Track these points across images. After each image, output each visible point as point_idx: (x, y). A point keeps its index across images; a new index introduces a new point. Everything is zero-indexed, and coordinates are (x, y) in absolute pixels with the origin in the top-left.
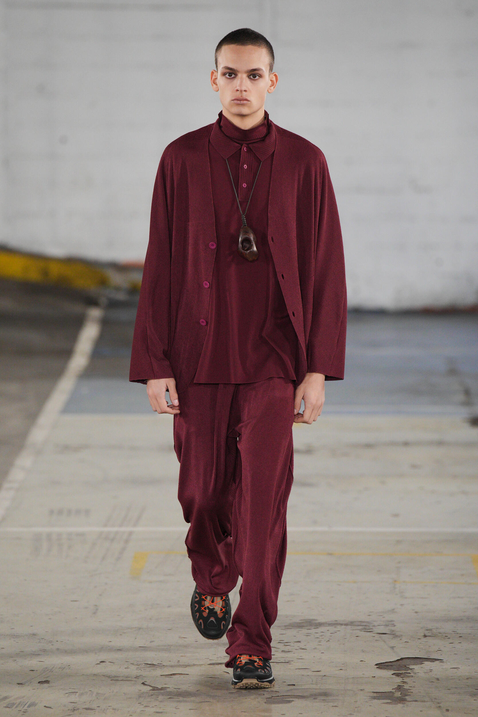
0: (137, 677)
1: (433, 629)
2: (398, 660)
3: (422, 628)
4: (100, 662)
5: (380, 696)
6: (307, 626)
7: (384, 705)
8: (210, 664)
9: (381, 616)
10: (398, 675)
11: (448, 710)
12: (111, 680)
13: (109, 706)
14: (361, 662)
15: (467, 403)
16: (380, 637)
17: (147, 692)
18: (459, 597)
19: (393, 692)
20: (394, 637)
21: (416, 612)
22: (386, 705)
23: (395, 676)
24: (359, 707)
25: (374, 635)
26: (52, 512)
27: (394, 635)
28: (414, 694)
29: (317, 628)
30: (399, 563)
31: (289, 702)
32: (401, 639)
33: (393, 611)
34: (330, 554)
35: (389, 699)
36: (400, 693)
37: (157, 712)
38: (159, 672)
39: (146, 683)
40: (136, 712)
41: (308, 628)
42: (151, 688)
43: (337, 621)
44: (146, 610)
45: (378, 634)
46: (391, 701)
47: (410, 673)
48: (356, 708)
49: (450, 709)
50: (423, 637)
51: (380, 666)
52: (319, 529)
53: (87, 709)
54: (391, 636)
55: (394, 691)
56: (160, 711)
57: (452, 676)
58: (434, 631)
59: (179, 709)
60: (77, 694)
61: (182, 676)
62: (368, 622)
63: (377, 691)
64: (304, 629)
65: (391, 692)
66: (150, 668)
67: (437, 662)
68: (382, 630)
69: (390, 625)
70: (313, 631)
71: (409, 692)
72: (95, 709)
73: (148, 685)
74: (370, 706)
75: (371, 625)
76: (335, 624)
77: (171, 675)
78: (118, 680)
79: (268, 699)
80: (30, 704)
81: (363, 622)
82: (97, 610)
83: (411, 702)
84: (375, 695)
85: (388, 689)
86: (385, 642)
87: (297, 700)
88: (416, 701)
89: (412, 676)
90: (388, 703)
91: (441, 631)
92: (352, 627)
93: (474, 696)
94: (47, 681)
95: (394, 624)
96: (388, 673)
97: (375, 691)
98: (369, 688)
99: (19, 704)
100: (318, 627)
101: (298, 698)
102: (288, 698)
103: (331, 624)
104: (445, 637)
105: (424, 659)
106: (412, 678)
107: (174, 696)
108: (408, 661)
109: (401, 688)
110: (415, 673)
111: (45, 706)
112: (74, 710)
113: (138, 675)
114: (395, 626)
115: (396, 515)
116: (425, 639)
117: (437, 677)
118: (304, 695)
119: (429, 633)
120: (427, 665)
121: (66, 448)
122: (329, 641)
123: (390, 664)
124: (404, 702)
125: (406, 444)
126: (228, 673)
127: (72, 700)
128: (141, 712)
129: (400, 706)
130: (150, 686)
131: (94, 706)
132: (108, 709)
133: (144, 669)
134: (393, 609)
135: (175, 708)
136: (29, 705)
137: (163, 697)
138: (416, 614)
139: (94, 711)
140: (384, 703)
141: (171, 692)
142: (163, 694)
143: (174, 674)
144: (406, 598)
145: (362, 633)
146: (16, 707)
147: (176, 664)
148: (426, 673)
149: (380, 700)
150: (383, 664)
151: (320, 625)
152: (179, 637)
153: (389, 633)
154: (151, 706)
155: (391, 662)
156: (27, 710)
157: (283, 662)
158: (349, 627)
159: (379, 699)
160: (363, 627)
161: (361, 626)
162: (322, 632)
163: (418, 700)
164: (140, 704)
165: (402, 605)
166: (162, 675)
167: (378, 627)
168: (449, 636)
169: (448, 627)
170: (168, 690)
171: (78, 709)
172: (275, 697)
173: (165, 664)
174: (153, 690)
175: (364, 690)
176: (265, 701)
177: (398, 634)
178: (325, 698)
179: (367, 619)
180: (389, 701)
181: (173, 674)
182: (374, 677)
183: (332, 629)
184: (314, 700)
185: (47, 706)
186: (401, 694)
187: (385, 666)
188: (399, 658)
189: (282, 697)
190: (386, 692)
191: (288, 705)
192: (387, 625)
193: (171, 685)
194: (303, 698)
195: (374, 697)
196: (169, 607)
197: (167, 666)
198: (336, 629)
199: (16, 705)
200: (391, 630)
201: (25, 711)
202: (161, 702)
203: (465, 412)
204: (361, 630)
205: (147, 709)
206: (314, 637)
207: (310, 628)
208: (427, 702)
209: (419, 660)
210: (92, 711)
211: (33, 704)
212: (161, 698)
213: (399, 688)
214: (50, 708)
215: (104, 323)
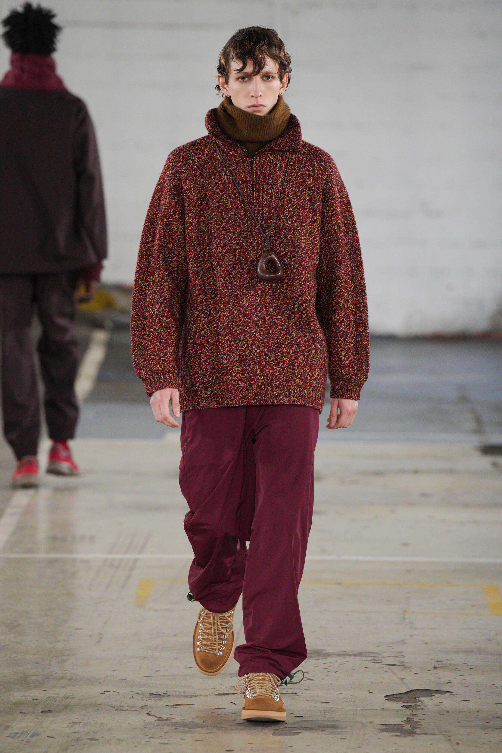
0: (142, 707)
1: (443, 661)
2: (408, 692)
3: (432, 659)
4: (104, 692)
5: (389, 728)
6: (314, 657)
7: (393, 737)
8: (216, 695)
9: (391, 647)
10: (407, 707)
11: (458, 744)
12: (116, 710)
13: (113, 737)
14: (370, 694)
15: (479, 431)
16: (389, 669)
17: (152, 723)
18: (469, 629)
19: (403, 725)
20: (404, 669)
21: (426, 643)
22: (395, 738)
23: (404, 708)
24: (368, 739)
25: (383, 666)
26: (55, 539)
27: (404, 667)
28: (424, 727)
29: (326, 659)
30: (409, 593)
31: (297, 734)
32: (410, 671)
33: (403, 642)
34: (339, 583)
35: (398, 732)
36: (410, 725)
37: (162, 743)
38: (164, 702)
39: (151, 713)
40: (140, 743)
41: (316, 658)
42: (156, 719)
43: (345, 651)
44: (151, 639)
45: (387, 666)
46: (401, 734)
47: (420, 706)
48: (365, 740)
49: (460, 742)
50: (433, 669)
51: (389, 698)
52: (327, 557)
53: (91, 739)
54: (401, 668)
55: (403, 723)
56: (166, 742)
57: (462, 709)
58: (444, 662)
59: (184, 740)
60: (81, 724)
61: (188, 706)
62: (377, 653)
63: (386, 724)
64: (312, 659)
65: (401, 724)
66: (156, 698)
67: (447, 694)
68: (391, 661)
69: (400, 657)
70: (321, 662)
71: (419, 725)
72: (98, 740)
73: (153, 716)
74: (379, 738)
75: (381, 656)
76: (344, 654)
77: (177, 705)
78: (122, 710)
79: (275, 731)
80: (33, 733)
81: (373, 653)
82: (101, 638)
83: (421, 735)
84: (384, 727)
85: (397, 721)
86: (393, 672)
87: (304, 732)
88: (426, 734)
89: (422, 709)
90: (397, 736)
91: (452, 662)
92: (361, 658)
93: (485, 729)
94: (50, 710)
95: (403, 655)
96: (397, 705)
97: (384, 724)
98: (379, 721)
99: (22, 734)
100: (326, 657)
101: (306, 730)
102: (295, 730)
103: (340, 654)
104: (456, 669)
105: (434, 691)
106: (422, 711)
107: (179, 727)
108: (418, 693)
109: (411, 721)
110: (425, 706)
111: (48, 736)
112: (78, 740)
113: (144, 705)
114: (404, 657)
115: (406, 545)
116: (435, 671)
117: (448, 709)
118: (312, 727)
119: (439, 664)
120: (437, 698)
122: (337, 672)
123: (399, 696)
124: (413, 735)
125: (416, 472)
126: (235, 703)
127: (77, 730)
128: (146, 743)
129: (409, 738)
130: (155, 716)
131: (98, 736)
132: (112, 739)
133: (149, 699)
134: (403, 641)
135: (181, 739)
136: (32, 735)
137: (168, 728)
138: (426, 645)
139: (98, 741)
140: (393, 736)
141: (177, 723)
142: (168, 725)
144: (416, 629)
145: (372, 665)
146: (19, 737)
147: (182, 694)
148: (436, 705)
149: (390, 733)
150: (392, 696)
151: (329, 655)
152: (185, 667)
153: (399, 664)
154: (156, 737)
155: (400, 694)
156: (29, 740)
157: (291, 693)
158: (358, 658)
159: (388, 732)
160: (372, 658)
161: (370, 657)
162: (330, 663)
163: (428, 733)
164: (144, 735)
165: (411, 636)
166: (167, 706)
167: (387, 658)
168: (459, 668)
169: (458, 659)
170: (174, 720)
171: (82, 739)
172: (283, 729)
173: (170, 694)
174: (159, 720)
175: (373, 722)
176: (273, 732)
177: (407, 665)
178: (334, 730)
179: (376, 650)
180: (399, 734)
181: (179, 704)
182: (384, 709)
183: (340, 660)
184: (322, 732)
185: (50, 736)
186: (410, 727)
187: (394, 697)
188: (409, 690)
189: (290, 728)
190: (395, 725)
191: (297, 737)
192: (396, 657)
193: (177, 715)
194: (311, 730)
195: (384, 729)
196: (175, 636)
197: (172, 696)
198: (345, 660)
199: (18, 735)
200: (401, 661)
201: (27, 741)
202: (166, 733)
203: (476, 440)
204: (370, 661)
205: (151, 740)
206: (323, 668)
207: (317, 658)
208: (437, 735)
209: (428, 692)
210: (96, 742)
211: (35, 734)
212: (166, 729)
213: (409, 720)
214: (54, 738)
215: (110, 346)
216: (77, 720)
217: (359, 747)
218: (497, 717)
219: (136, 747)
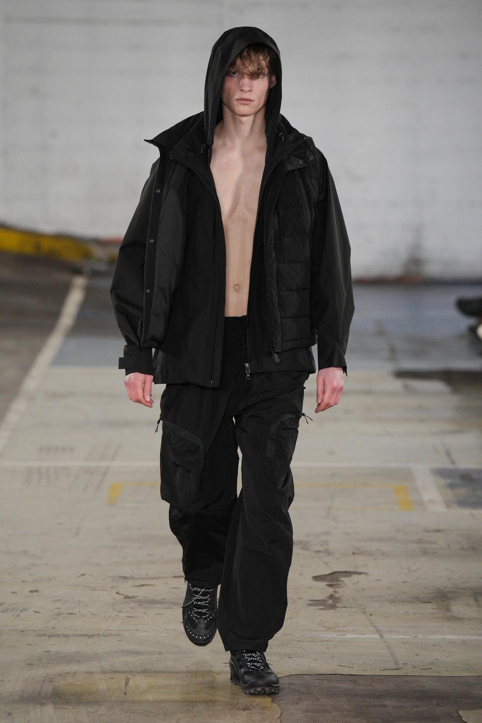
0: (112, 588)
1: (360, 548)
2: (331, 574)
3: (351, 547)
4: (81, 575)
5: (315, 603)
8: (173, 577)
9: (318, 536)
10: (330, 586)
11: (371, 615)
12: (90, 590)
13: (88, 612)
15: (392, 359)
16: (316, 555)
17: (120, 600)
18: (382, 521)
21: (347, 534)
23: (328, 587)
24: (297, 612)
25: (311, 553)
26: (41, 449)
27: (328, 553)
28: (343, 601)
30: (333, 492)
32: (333, 556)
33: (327, 533)
37: (129, 617)
38: (130, 583)
39: (120, 593)
40: (111, 616)
42: (124, 597)
44: (120, 531)
45: (315, 552)
46: (325, 607)
48: (295, 613)
49: (373, 614)
50: (352, 554)
51: (316, 578)
53: (70, 614)
54: (326, 554)
55: (327, 599)
56: (131, 616)
57: (375, 587)
58: (362, 549)
59: (147, 614)
60: (62, 601)
61: (150, 587)
62: (306, 542)
63: (313, 599)
65: (325, 600)
66: (124, 580)
67: (363, 575)
68: (318, 548)
69: (325, 544)
71: (339, 600)
74: (307, 611)
75: (309, 544)
77: (141, 586)
78: (96, 591)
81: (302, 542)
82: (79, 531)
83: (341, 609)
84: (311, 602)
85: (322, 597)
86: (319, 558)
88: (345, 607)
89: (342, 587)
90: (321, 609)
91: (367, 549)
93: (393, 603)
94: (36, 590)
95: (327, 543)
96: (322, 584)
97: (311, 599)
98: (307, 597)
99: (13, 609)
104: (370, 554)
105: (352, 573)
107: (143, 603)
108: (340, 574)
109: (333, 597)
110: (345, 584)
111: (35, 612)
112: (59, 614)
113: (113, 585)
114: (328, 545)
115: (331, 453)
116: (354, 556)
117: (363, 587)
119: (357, 551)
120: (355, 577)
121: (54, 396)
123: (323, 577)
124: (335, 608)
127: (58, 607)
128: (115, 616)
129: (332, 611)
130: (123, 595)
131: (76, 611)
132: (87, 614)
133: (118, 581)
135: (144, 613)
136: (21, 610)
139: (75, 615)
140: (318, 609)
141: (141, 600)
142: (133, 602)
143: (143, 585)
144: (338, 522)
145: (301, 551)
146: (10, 612)
147: (145, 576)
148: (354, 584)
149: (316, 607)
150: (318, 577)
153: (324, 551)
154: (123, 612)
155: (325, 575)
156: (20, 615)
159: (314, 606)
160: (302, 545)
161: (300, 545)
164: (114, 610)
165: (335, 528)
166: (133, 586)
167: (315, 546)
168: (374, 554)
169: (373, 545)
170: (138, 598)
171: (62, 614)
173: (136, 577)
174: (126, 599)
175: (302, 598)
177: (331, 551)
179: (305, 539)
180: (323, 607)
182: (311, 587)
186: (333, 601)
187: (320, 578)
188: (332, 572)
190: (320, 600)
192: (322, 545)
193: (141, 594)
195: (311, 604)
196: (140, 529)
197: (138, 578)
199: (10, 610)
200: (325, 548)
201: (18, 615)
202: (132, 608)
203: (390, 367)
204: (300, 549)
205: (120, 614)
208: (354, 608)
209: (348, 574)
210: (74, 616)
211: (24, 610)
212: (132, 605)
213: (331, 597)
214: (39, 612)
215: (88, 290)
216: (58, 598)
217: (291, 618)
218: (404, 593)
219: (107, 620)
